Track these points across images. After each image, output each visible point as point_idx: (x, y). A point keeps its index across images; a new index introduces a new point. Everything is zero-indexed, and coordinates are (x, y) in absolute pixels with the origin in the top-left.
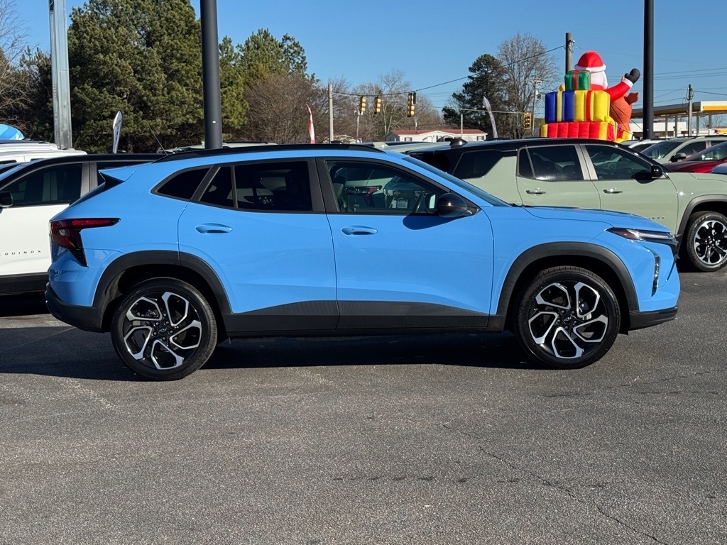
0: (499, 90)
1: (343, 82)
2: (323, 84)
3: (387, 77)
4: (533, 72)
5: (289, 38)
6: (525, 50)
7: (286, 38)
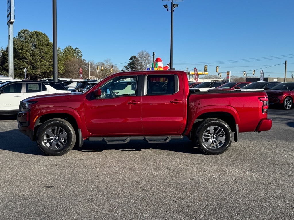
0: (137, 66)
1: (93, 61)
2: (87, 62)
3: (106, 60)
4: (147, 61)
5: (77, 49)
6: (144, 55)
7: (76, 48)
